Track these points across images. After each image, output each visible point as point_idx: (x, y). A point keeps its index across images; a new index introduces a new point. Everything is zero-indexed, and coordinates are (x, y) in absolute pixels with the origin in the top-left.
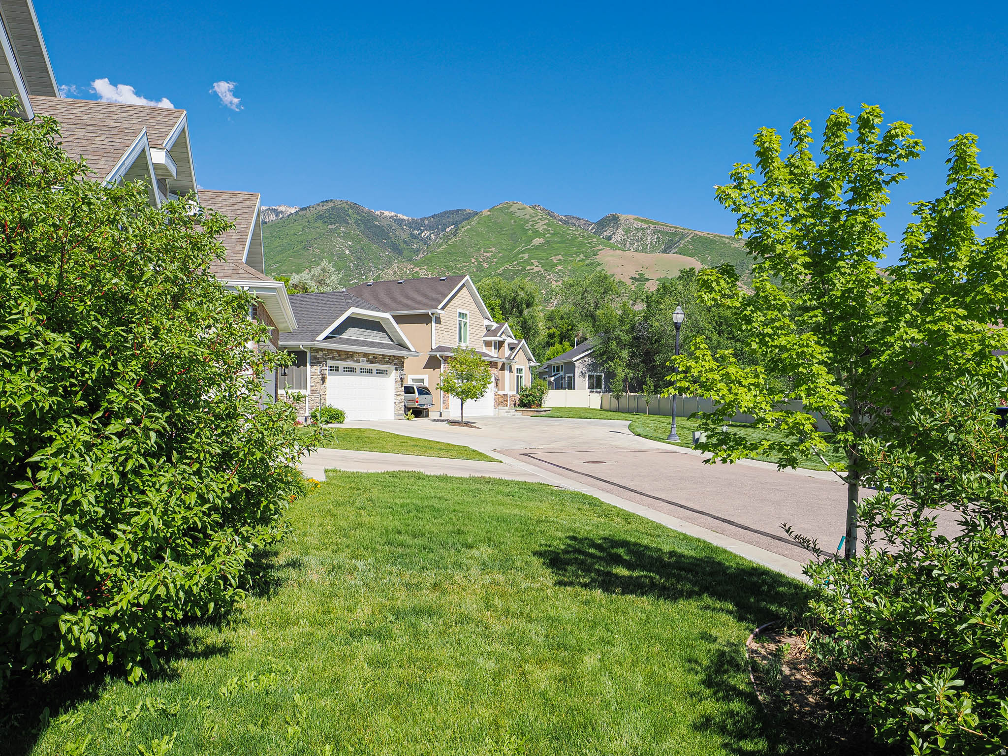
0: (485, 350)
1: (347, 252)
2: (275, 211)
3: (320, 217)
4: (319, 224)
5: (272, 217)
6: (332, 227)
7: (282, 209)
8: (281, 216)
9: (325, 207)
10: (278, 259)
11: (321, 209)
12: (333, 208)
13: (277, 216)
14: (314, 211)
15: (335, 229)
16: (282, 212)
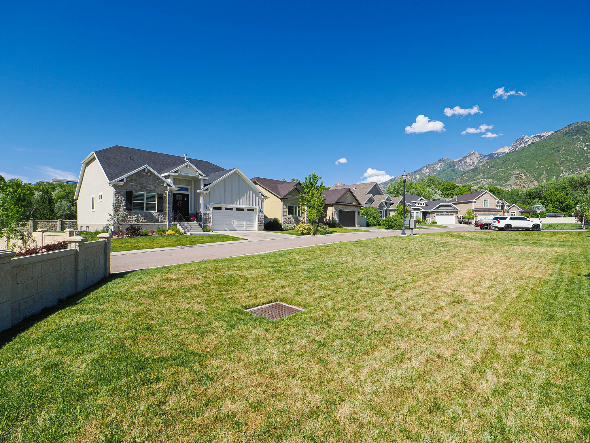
0: (496, 208)
1: (585, 148)
2: (539, 136)
3: (566, 134)
4: (566, 137)
5: (538, 139)
6: (575, 137)
7: (544, 134)
8: (542, 138)
9: (570, 128)
10: (539, 159)
11: (568, 129)
12: (575, 128)
13: (540, 138)
14: (562, 132)
15: (576, 138)
16: (543, 136)
